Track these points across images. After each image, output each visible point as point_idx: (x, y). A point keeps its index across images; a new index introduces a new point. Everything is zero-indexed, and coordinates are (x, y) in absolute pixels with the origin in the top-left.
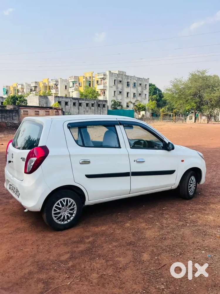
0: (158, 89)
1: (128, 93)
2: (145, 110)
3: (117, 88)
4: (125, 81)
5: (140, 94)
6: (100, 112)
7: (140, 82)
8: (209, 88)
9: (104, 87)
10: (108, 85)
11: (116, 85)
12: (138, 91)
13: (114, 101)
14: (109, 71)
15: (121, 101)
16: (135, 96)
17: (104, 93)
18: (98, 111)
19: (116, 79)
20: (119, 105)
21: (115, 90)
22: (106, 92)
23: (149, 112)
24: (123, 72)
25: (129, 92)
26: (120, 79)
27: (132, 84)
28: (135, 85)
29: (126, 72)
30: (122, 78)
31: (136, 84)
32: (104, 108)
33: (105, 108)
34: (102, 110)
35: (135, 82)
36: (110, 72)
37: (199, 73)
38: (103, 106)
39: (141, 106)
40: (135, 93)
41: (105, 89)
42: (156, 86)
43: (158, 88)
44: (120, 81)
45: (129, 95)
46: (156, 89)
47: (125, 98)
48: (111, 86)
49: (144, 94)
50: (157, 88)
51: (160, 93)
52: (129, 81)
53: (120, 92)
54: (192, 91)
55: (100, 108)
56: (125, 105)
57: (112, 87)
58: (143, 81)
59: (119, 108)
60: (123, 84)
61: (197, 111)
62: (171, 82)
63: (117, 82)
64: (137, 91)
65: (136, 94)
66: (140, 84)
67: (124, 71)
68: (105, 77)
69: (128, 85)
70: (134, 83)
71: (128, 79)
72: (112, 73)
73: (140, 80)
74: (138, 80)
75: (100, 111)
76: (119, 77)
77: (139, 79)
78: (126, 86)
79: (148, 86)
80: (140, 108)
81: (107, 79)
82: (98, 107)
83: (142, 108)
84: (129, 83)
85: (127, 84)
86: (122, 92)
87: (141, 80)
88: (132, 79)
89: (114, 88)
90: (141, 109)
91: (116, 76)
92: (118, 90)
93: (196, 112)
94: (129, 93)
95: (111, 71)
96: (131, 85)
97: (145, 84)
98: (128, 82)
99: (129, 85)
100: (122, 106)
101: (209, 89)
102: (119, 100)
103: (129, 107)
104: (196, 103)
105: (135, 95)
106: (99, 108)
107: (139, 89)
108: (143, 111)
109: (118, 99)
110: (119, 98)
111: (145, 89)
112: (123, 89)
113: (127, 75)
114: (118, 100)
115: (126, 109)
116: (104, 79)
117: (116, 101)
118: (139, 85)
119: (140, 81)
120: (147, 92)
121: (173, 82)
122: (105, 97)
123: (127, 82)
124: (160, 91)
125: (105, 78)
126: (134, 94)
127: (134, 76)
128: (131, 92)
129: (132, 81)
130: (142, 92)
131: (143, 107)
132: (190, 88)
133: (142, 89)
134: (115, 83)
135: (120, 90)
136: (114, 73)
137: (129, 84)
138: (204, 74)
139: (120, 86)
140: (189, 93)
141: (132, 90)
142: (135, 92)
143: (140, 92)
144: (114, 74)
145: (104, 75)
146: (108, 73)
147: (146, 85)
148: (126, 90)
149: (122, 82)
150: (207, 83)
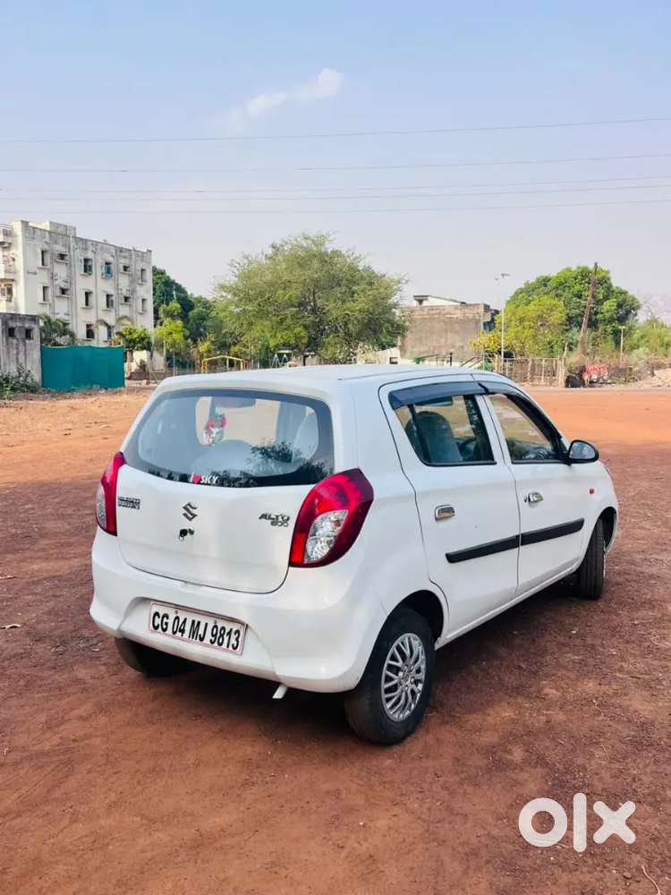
0: (177, 284)
1: (87, 294)
2: (148, 347)
3: (53, 277)
4: (77, 256)
5: (126, 299)
6: (18, 354)
7: (123, 262)
8: (340, 286)
9: (6, 271)
10: (19, 264)
11: (48, 267)
12: (120, 287)
13: (47, 317)
14: (22, 221)
15: (66, 318)
16: (112, 305)
17: (10, 291)
18: (8, 349)
19: (46, 247)
20: (65, 332)
21: (47, 282)
22: (14, 290)
23: (161, 353)
24: (66, 226)
25: (93, 289)
26: (60, 248)
27: (99, 265)
28: (108, 271)
29: (75, 229)
30: (66, 245)
31: (112, 266)
32: (27, 341)
33: (32, 341)
34: (21, 347)
35: (110, 259)
36: (25, 224)
37: (309, 242)
38: (24, 336)
39: (135, 336)
40: (112, 296)
41: (13, 280)
42: (167, 274)
43: (176, 282)
44: (62, 256)
45: (92, 299)
46: (169, 284)
47: (79, 310)
48: (32, 271)
49: (138, 297)
50: (173, 282)
51: (182, 295)
52: (90, 255)
53: (63, 291)
54: (295, 293)
55: (15, 341)
56: (81, 333)
57: (35, 273)
58: (133, 257)
59: (62, 340)
60: (69, 265)
61: (309, 351)
62: (231, 265)
63: (51, 258)
64: (117, 288)
65: (113, 298)
66: (125, 268)
67: (70, 223)
68: (10, 241)
69: (87, 268)
70: (106, 263)
71: (86, 249)
72: (34, 228)
73: (123, 254)
74: (118, 253)
75: (15, 352)
76: (56, 243)
77: (121, 250)
78: (83, 273)
79: (149, 276)
80: (133, 341)
81: (17, 248)
82: (7, 339)
83: (139, 342)
84: (90, 263)
85: (85, 266)
86: (67, 290)
87: (127, 254)
88: (99, 251)
89: (43, 278)
90: (139, 345)
91: (47, 239)
92: (56, 282)
93: (308, 354)
94: (91, 293)
95: (27, 223)
96: (98, 269)
97: (139, 268)
98: (86, 260)
99: (90, 270)
100: (72, 335)
101: (339, 288)
102: (62, 316)
103: (96, 336)
104: (305, 327)
105: (112, 301)
106: (10, 339)
107: (124, 281)
108: (145, 351)
109: (56, 311)
110: (60, 310)
111: (140, 282)
112: (70, 280)
113: (78, 236)
114: (58, 314)
115: (86, 344)
116: (6, 245)
117: (53, 319)
118: (122, 270)
119: (125, 257)
120: (146, 291)
121: (239, 264)
122: (12, 304)
123: (83, 258)
124: (179, 289)
125: (10, 244)
126: (108, 296)
127: (105, 243)
128: (99, 291)
129: (98, 257)
130: (133, 291)
131: (143, 339)
132: (286, 285)
133: (132, 282)
134: (45, 262)
135: (63, 285)
136: (41, 230)
137: (90, 267)
138: (322, 245)
139: (61, 271)
140: (287, 297)
141: (101, 286)
142: (111, 291)
143: (125, 293)
144: (38, 232)
145: (7, 233)
146: (18, 228)
147: (143, 270)
148: (82, 284)
149: (67, 258)
150: (332, 272)
